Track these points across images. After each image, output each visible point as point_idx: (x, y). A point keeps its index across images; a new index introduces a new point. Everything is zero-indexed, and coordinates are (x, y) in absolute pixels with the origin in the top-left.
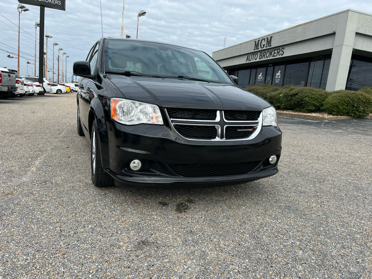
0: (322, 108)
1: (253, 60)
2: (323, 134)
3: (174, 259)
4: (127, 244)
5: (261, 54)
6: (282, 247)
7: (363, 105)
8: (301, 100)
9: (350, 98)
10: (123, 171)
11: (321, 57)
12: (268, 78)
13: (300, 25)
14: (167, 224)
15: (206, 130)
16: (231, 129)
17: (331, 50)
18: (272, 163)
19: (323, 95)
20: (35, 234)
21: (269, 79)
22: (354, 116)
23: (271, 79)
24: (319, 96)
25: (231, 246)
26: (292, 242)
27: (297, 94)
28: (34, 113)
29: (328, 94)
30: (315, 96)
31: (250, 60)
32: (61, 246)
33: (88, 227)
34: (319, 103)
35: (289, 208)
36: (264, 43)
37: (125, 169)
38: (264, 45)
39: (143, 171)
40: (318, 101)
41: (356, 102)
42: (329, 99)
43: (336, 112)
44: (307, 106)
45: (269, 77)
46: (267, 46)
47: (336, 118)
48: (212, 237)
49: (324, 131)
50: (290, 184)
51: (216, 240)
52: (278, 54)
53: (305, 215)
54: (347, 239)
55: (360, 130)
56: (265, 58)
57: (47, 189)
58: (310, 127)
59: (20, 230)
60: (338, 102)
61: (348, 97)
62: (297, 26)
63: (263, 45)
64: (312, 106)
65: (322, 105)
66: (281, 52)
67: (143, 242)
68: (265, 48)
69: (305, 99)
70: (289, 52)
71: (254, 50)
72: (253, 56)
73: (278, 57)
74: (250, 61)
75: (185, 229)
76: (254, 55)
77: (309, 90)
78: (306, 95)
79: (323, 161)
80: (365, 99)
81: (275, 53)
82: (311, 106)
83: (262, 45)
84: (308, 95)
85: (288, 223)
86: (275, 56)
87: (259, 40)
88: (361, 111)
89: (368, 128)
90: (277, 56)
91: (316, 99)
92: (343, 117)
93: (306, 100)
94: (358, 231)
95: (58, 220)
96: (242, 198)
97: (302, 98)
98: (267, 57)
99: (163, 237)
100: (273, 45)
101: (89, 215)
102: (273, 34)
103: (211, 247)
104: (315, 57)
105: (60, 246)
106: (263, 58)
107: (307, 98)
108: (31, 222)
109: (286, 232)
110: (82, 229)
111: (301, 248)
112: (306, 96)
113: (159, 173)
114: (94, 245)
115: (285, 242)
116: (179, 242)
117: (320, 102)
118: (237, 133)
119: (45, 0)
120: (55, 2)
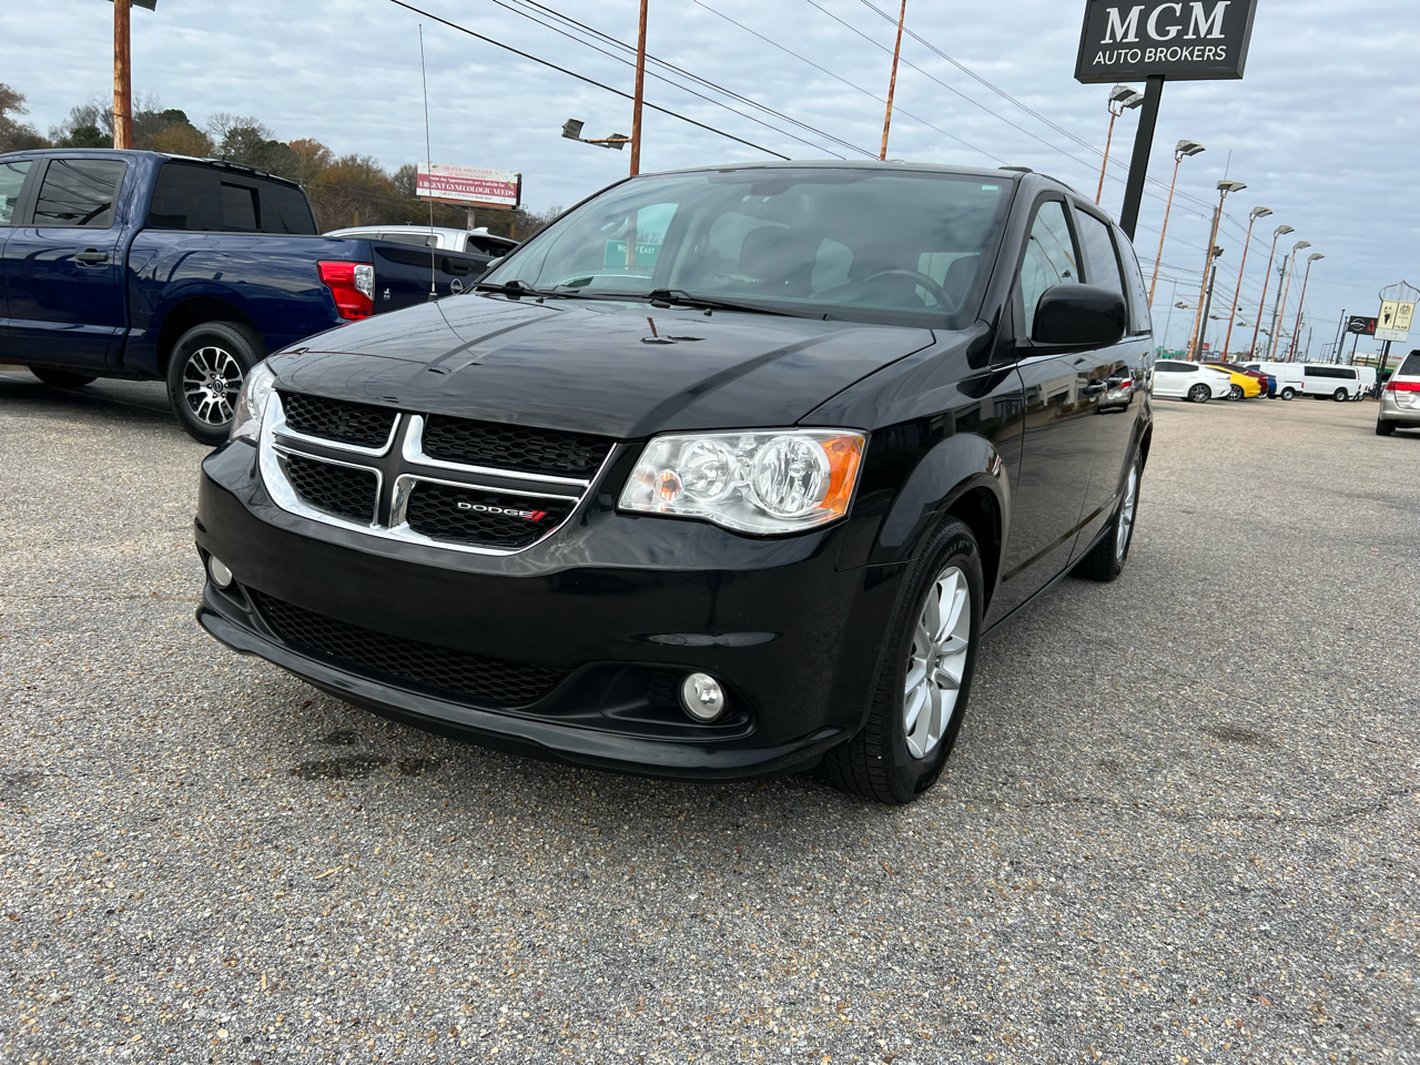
15: (346, 485)
113: (248, 609)
118: (457, 515)
119: (1165, 56)
120: (1202, 56)
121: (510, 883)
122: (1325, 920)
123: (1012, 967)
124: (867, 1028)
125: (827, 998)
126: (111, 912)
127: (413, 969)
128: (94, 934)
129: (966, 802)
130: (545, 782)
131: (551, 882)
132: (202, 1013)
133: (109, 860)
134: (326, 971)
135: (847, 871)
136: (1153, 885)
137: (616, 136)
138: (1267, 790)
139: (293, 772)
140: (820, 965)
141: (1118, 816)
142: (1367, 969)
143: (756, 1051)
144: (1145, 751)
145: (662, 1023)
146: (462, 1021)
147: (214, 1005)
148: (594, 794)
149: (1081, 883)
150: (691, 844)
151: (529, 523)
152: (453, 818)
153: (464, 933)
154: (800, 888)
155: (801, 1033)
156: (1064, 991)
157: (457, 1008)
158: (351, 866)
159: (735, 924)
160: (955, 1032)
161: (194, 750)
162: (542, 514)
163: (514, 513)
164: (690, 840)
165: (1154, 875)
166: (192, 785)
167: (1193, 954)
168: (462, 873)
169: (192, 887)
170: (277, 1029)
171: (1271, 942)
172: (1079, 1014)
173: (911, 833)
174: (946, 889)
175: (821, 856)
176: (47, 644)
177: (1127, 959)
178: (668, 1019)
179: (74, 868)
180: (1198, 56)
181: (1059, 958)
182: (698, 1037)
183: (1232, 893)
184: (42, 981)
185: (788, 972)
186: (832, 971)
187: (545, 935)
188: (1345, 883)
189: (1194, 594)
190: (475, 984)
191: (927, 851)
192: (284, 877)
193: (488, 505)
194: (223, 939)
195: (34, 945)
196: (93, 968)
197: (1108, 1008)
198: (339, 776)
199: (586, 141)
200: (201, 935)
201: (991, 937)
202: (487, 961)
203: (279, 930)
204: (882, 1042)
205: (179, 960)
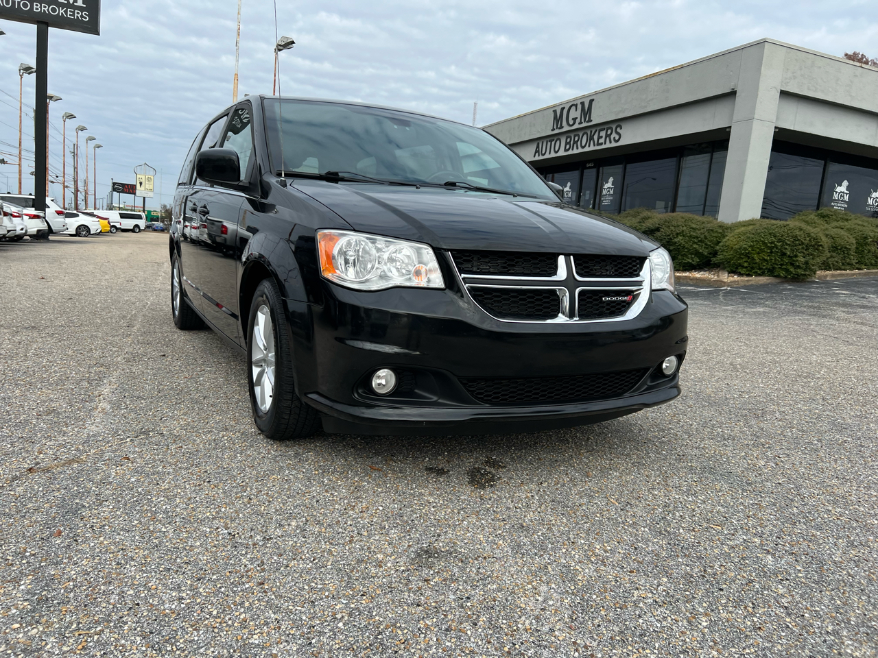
0: (714, 259)
1: (550, 153)
2: (728, 317)
3: (509, 582)
4: (393, 557)
5: (568, 140)
6: (727, 551)
7: (805, 251)
8: (668, 242)
9: (775, 236)
10: (356, 396)
11: (704, 146)
12: (584, 195)
13: (656, 75)
14: (462, 512)
15: (537, 300)
16: (588, 298)
17: (728, 130)
18: (668, 372)
19: (716, 232)
20: (174, 544)
21: (587, 197)
22: (786, 277)
23: (592, 196)
24: (707, 234)
25: (619, 553)
26: (745, 540)
27: (658, 229)
28: (43, 280)
29: (725, 229)
30: (699, 232)
31: (543, 152)
32: (245, 566)
33: (289, 525)
34: (707, 248)
35: (711, 470)
36: (575, 114)
37: (360, 391)
38: (575, 119)
39: (400, 394)
40: (706, 244)
41: (789, 245)
42: (730, 239)
43: (746, 267)
44: (682, 255)
45: (588, 192)
46: (583, 121)
47: (748, 281)
48: (572, 536)
49: (727, 310)
50: (695, 422)
51: (583, 542)
52: (608, 138)
53: (750, 484)
54: (854, 529)
55: (805, 307)
56: (577, 148)
57: (156, 447)
58: (696, 302)
59: (137, 538)
60: (750, 246)
61: (770, 234)
62: (650, 77)
63: (573, 119)
64: (693, 256)
65: (715, 254)
66: (614, 135)
67: (426, 552)
68: (576, 126)
69: (676, 240)
70: (632, 136)
71: (553, 130)
72: (549, 143)
73: (608, 145)
74: (543, 155)
75: (505, 521)
76: (553, 143)
77: (683, 220)
78: (678, 232)
79: (746, 372)
80: (808, 239)
81: (600, 137)
82: (690, 256)
83: (570, 119)
84: (683, 231)
85: (722, 501)
86: (601, 144)
87: (564, 108)
88: (801, 265)
89: (819, 302)
90: (605, 144)
91: (700, 239)
92: (763, 280)
93: (679, 242)
94: (871, 512)
95: (214, 514)
96: (605, 454)
97: (671, 239)
98: (583, 147)
99: (465, 539)
100: (596, 119)
101: (280, 500)
102: (596, 93)
103: (577, 556)
104: (690, 147)
105: (243, 566)
106: (573, 149)
107: (681, 238)
108: (154, 519)
109: (725, 519)
110: (278, 530)
111: (766, 550)
112: (677, 234)
113: (435, 398)
114: (319, 561)
115: (731, 540)
116: (506, 549)
117: (710, 245)
118: (602, 305)
119: (48, 10)
120: (73, 15)
162: (631, 297)
180: (70, 15)
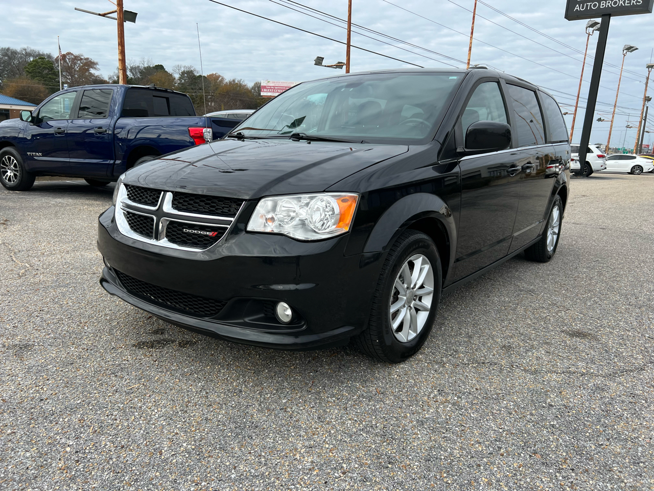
15: (144, 223)
16: (174, 227)
118: (183, 235)
119: (611, 5)
120: (630, 3)
121: (207, 393)
122: (587, 421)
123: (419, 436)
124: (340, 459)
125: (327, 446)
126: (42, 400)
127: (153, 427)
128: (32, 408)
129: (428, 363)
130: (238, 351)
131: (225, 393)
132: (63, 440)
133: (48, 380)
134: (118, 426)
135: (359, 392)
136: (505, 402)
137: (339, 63)
138: (583, 360)
139: (134, 345)
140: (330, 432)
141: (501, 371)
142: (599, 444)
143: (286, 466)
144: (528, 341)
145: (250, 453)
146: (165, 449)
147: (69, 438)
148: (258, 356)
149: (469, 400)
150: (293, 379)
151: (211, 237)
152: (193, 366)
153: (180, 413)
154: (334, 399)
155: (310, 460)
156: (440, 447)
157: (165, 443)
158: (144, 384)
159: (299, 413)
160: (380, 463)
161: (97, 336)
162: (216, 233)
163: (205, 233)
164: (292, 377)
165: (508, 397)
166: (91, 350)
167: (512, 433)
168: (188, 388)
169: (77, 391)
170: (90, 448)
171: (554, 430)
172: (443, 457)
173: (396, 376)
174: (403, 401)
175: (350, 385)
176: (54, 293)
177: (477, 434)
178: (253, 451)
179: (34, 382)
180: (628, 3)
181: (444, 433)
182: (263, 460)
183: (544, 407)
184: (6, 426)
185: (314, 434)
186: (334, 435)
187: (214, 415)
188: (605, 404)
189: (587, 268)
190: (177, 434)
191: (401, 384)
192: (115, 388)
193: (195, 230)
194: (82, 412)
195: (8, 411)
196: (28, 421)
197: (458, 456)
198: (152, 347)
199: (325, 66)
200: (73, 410)
201: (415, 422)
202: (185, 425)
203: (105, 409)
204: (344, 465)
205: (61, 420)
